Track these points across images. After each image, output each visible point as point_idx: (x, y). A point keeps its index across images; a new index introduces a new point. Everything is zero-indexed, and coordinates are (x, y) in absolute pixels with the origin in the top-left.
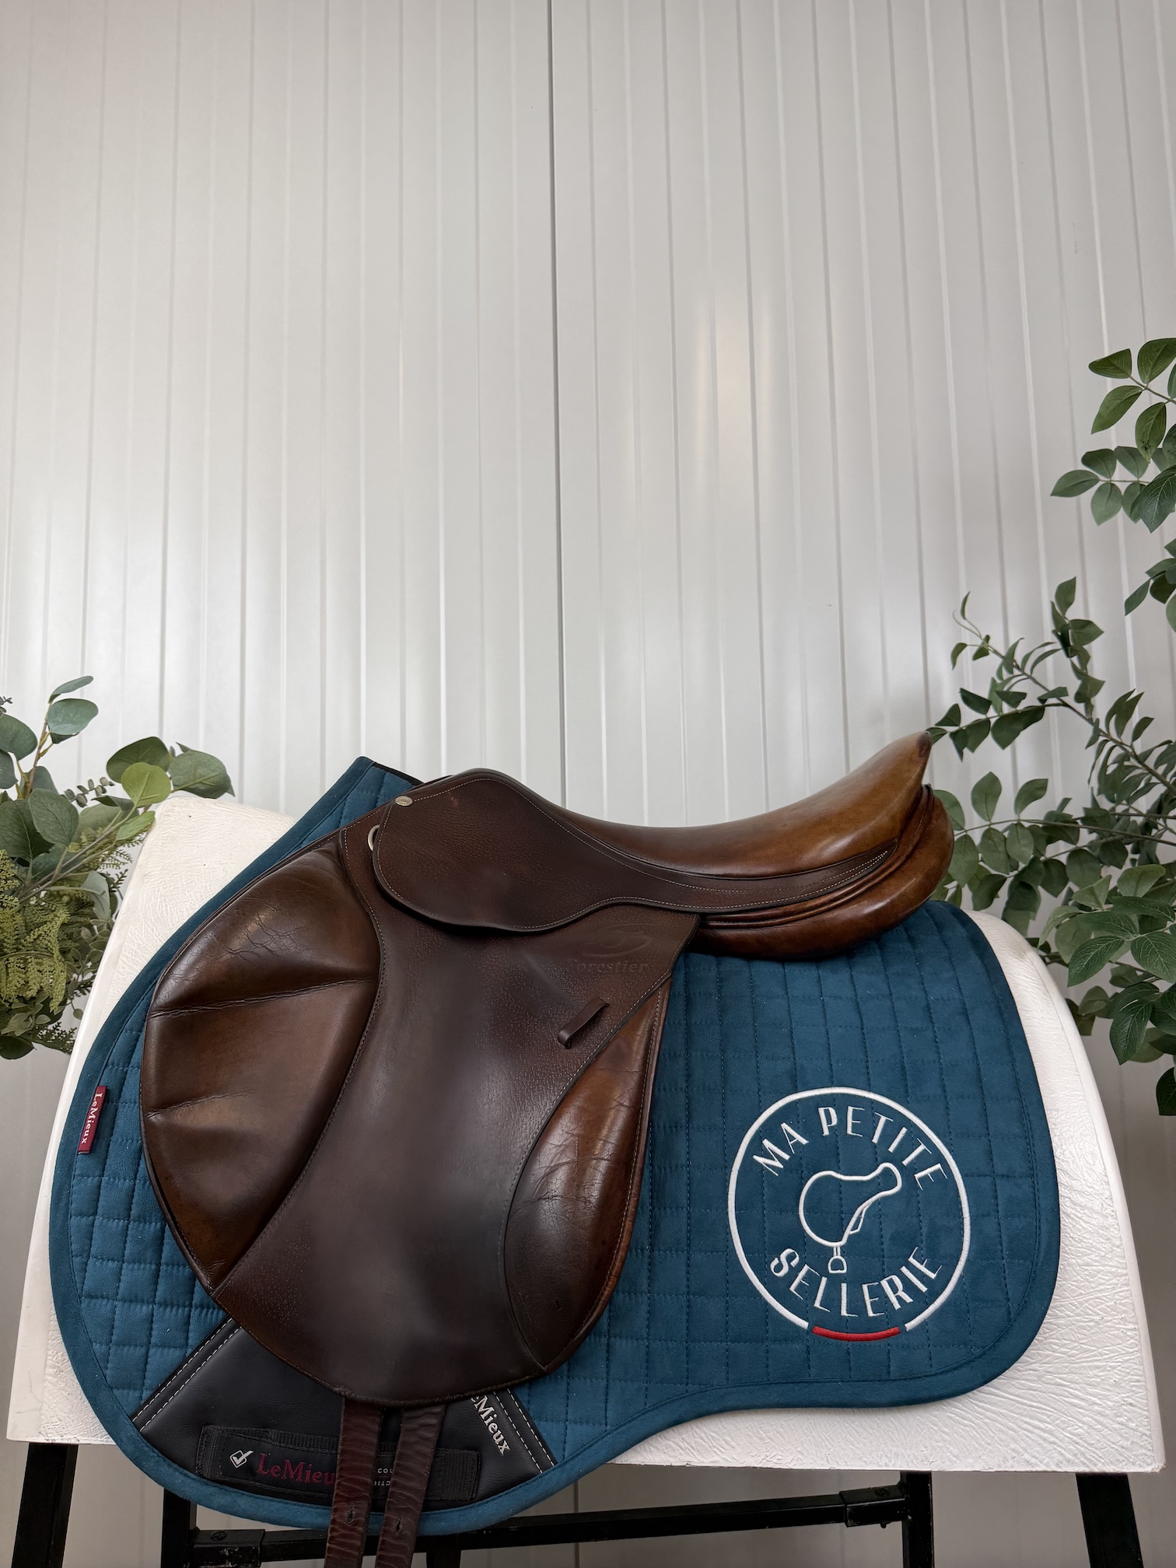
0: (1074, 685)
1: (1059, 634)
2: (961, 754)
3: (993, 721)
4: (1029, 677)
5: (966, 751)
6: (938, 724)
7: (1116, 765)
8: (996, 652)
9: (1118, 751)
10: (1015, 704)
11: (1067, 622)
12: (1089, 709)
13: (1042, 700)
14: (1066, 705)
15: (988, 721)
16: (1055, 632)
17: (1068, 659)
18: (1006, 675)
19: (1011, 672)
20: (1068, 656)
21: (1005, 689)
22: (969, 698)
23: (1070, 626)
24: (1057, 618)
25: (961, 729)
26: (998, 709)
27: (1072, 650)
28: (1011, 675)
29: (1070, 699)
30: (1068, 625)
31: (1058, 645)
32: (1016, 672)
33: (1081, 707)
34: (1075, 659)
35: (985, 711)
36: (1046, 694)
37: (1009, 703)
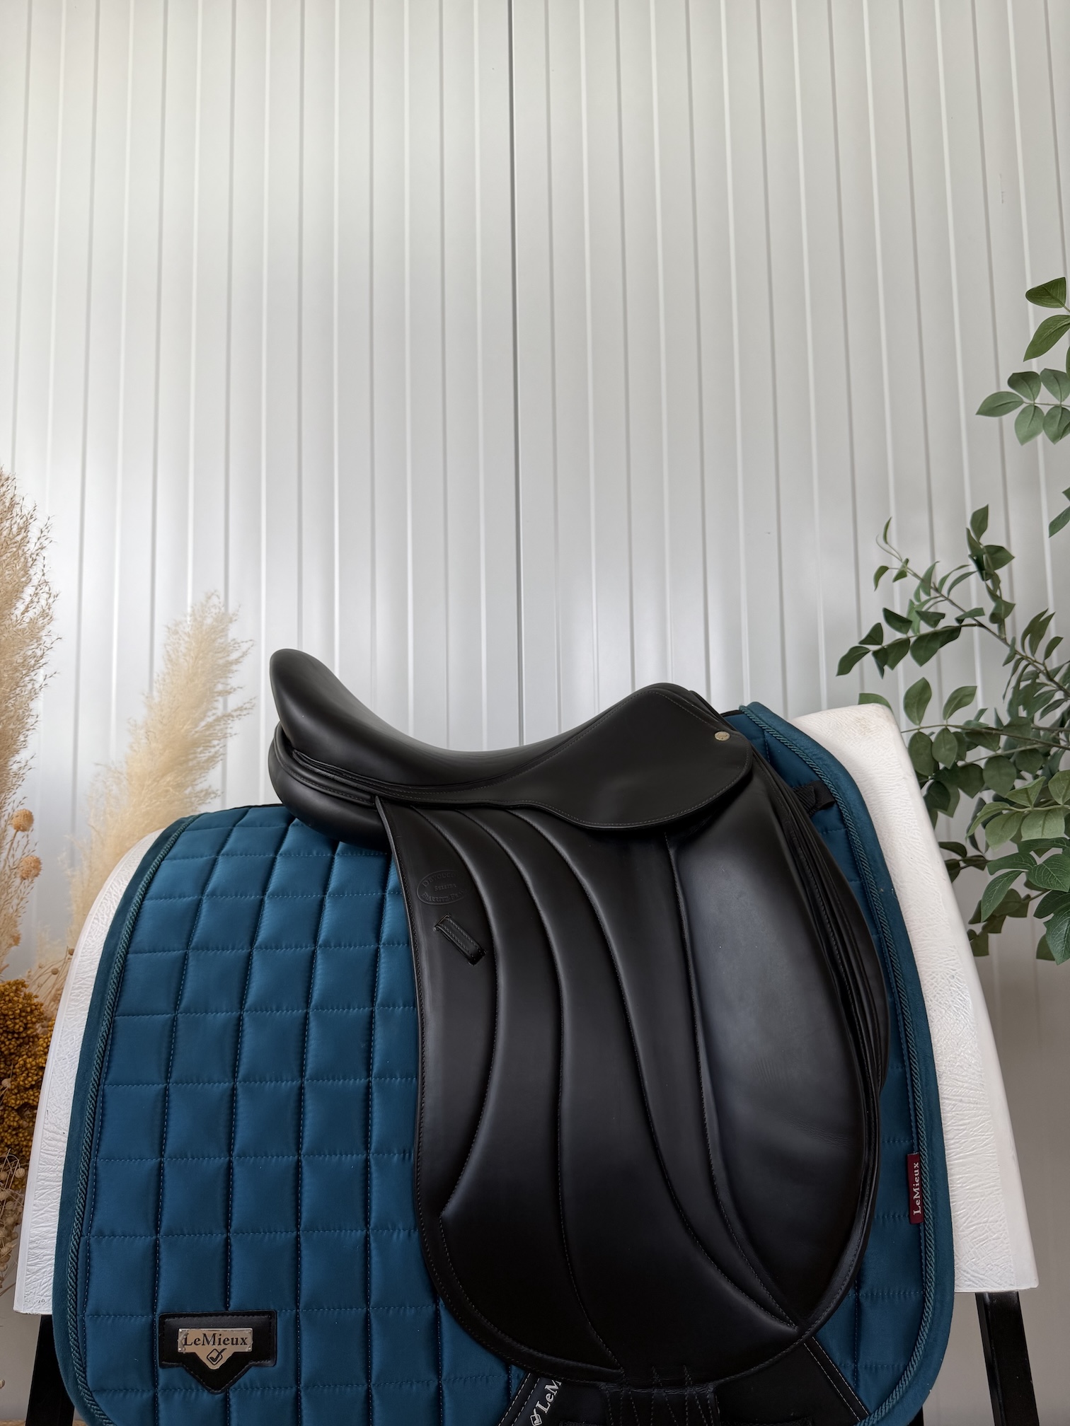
0: (989, 606)
1: (975, 558)
2: (882, 672)
3: (912, 640)
4: (947, 599)
5: (886, 668)
6: (862, 642)
7: (1029, 682)
8: (915, 575)
9: (1030, 668)
10: (936, 623)
11: (982, 547)
12: (1003, 630)
13: (960, 620)
14: (981, 625)
15: (908, 640)
16: (971, 556)
17: (984, 582)
18: (924, 597)
19: (929, 594)
20: (983, 579)
21: (924, 610)
22: (890, 616)
23: (985, 550)
24: (974, 545)
25: (883, 649)
26: (916, 628)
27: (986, 574)
28: (928, 598)
29: (985, 620)
30: (982, 550)
31: (973, 567)
32: (933, 593)
33: (994, 627)
34: (989, 582)
35: (906, 632)
36: (961, 616)
37: (928, 622)
